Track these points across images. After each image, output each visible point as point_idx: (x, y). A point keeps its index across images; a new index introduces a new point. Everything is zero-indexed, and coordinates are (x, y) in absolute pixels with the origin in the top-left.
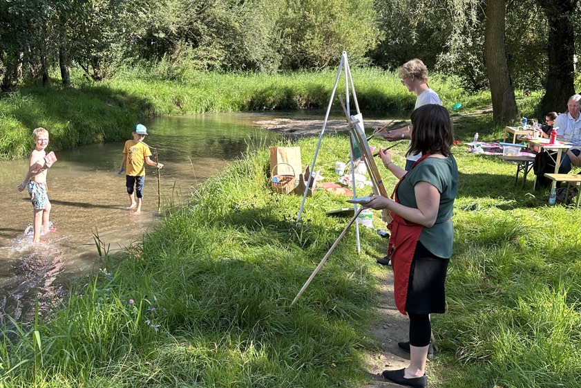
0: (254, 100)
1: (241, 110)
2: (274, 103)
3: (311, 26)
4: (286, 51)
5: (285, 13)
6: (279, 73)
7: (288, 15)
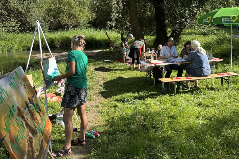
1: (28, 50)
3: (62, 12)
4: (51, 22)
5: (50, 6)
6: (48, 32)
7: (51, 7)
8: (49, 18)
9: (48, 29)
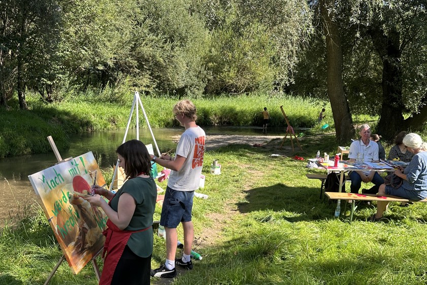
1: (166, 126)
4: (209, 80)
5: (210, 51)
6: (203, 97)
7: (211, 53)
8: (205, 72)
9: (203, 93)
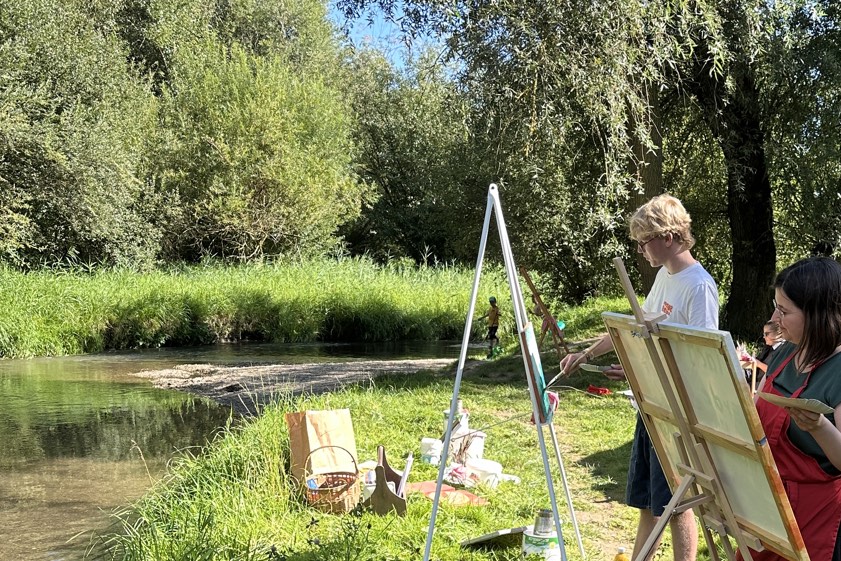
0: (115, 326)
2: (162, 331)
3: (222, 168)
4: (170, 219)
8: (158, 197)
9: (159, 256)
